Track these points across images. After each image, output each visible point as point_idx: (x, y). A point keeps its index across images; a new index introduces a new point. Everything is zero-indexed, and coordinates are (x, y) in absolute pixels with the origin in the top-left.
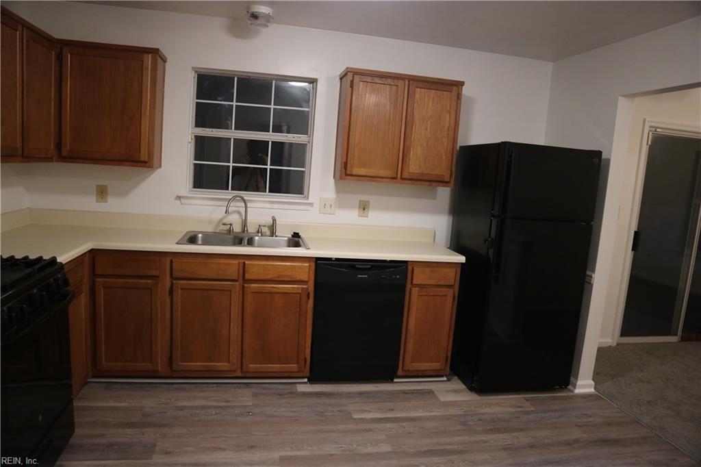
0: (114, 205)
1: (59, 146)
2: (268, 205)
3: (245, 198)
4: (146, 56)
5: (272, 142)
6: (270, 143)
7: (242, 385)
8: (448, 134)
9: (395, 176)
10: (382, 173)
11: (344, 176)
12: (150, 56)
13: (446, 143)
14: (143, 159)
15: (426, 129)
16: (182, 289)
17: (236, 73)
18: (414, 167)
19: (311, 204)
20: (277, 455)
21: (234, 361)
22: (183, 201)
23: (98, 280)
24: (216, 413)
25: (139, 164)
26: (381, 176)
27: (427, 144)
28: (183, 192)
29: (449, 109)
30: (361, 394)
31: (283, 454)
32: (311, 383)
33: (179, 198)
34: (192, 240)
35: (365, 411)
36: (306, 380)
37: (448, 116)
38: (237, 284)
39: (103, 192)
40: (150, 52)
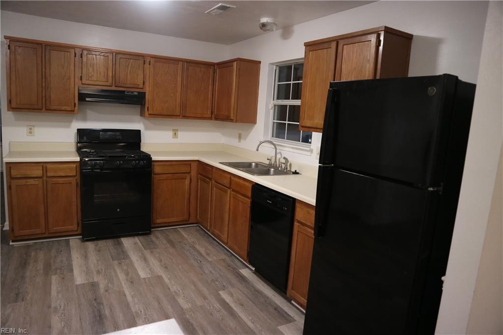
1: (214, 112)
2: (291, 150)
4: (234, 63)
11: (301, 127)
14: (231, 119)
21: (226, 237)
23: (199, 176)
25: (230, 121)
32: (253, 272)
36: (254, 269)
37: (368, 65)
38: (229, 190)
39: (240, 137)
40: (235, 61)
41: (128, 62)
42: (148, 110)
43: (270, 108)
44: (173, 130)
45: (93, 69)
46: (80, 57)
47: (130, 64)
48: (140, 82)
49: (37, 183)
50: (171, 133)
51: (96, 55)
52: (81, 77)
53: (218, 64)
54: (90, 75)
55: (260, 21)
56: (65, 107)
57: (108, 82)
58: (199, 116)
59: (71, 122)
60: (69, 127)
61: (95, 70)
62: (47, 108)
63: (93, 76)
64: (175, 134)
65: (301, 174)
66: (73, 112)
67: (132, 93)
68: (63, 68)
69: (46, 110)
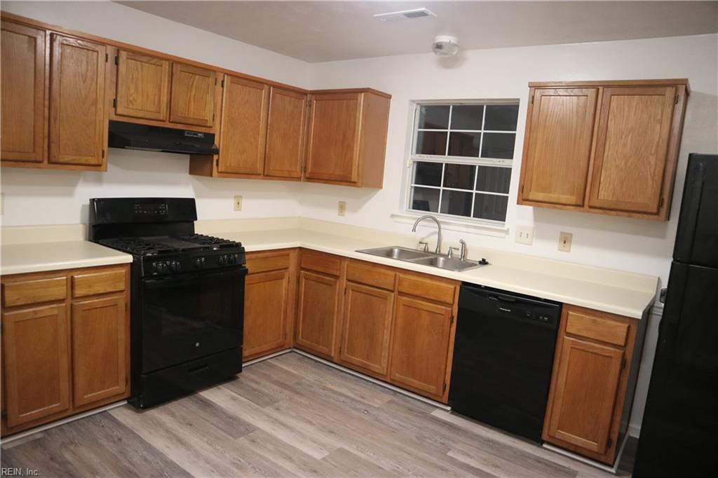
0: (349, 218)
1: (305, 169)
2: (464, 229)
3: (438, 219)
4: (359, 95)
5: (479, 166)
6: (477, 167)
7: (390, 391)
8: (657, 151)
9: (580, 203)
10: (564, 198)
11: (521, 200)
12: (363, 94)
13: (653, 162)
14: (353, 180)
15: (625, 145)
16: (353, 290)
17: (451, 102)
18: (605, 193)
19: (507, 232)
20: (340, 445)
21: (384, 366)
22: (395, 219)
23: (302, 272)
24: (343, 402)
25: (351, 184)
26: (564, 202)
27: (626, 163)
28: (396, 212)
29: (659, 117)
30: (488, 440)
31: (346, 447)
32: (452, 413)
33: (392, 216)
34: (389, 254)
35: (468, 455)
36: (449, 408)
37: (658, 126)
38: (393, 294)
39: (342, 207)
40: (362, 92)
41: (192, 79)
42: (217, 165)
43: (408, 166)
44: (236, 197)
45: (136, 88)
46: (114, 62)
47: (195, 84)
48: (208, 117)
49: (55, 312)
50: (231, 203)
51: (142, 62)
52: (115, 101)
53: (314, 93)
54: (132, 98)
55: (434, 40)
56: (86, 158)
57: (159, 112)
58: (286, 174)
59: (74, 184)
60: (71, 194)
61: (140, 89)
62: (53, 160)
63: (136, 101)
64: (238, 203)
65: (491, 264)
66: (98, 168)
67: (194, 134)
68: (84, 82)
69: (50, 162)
